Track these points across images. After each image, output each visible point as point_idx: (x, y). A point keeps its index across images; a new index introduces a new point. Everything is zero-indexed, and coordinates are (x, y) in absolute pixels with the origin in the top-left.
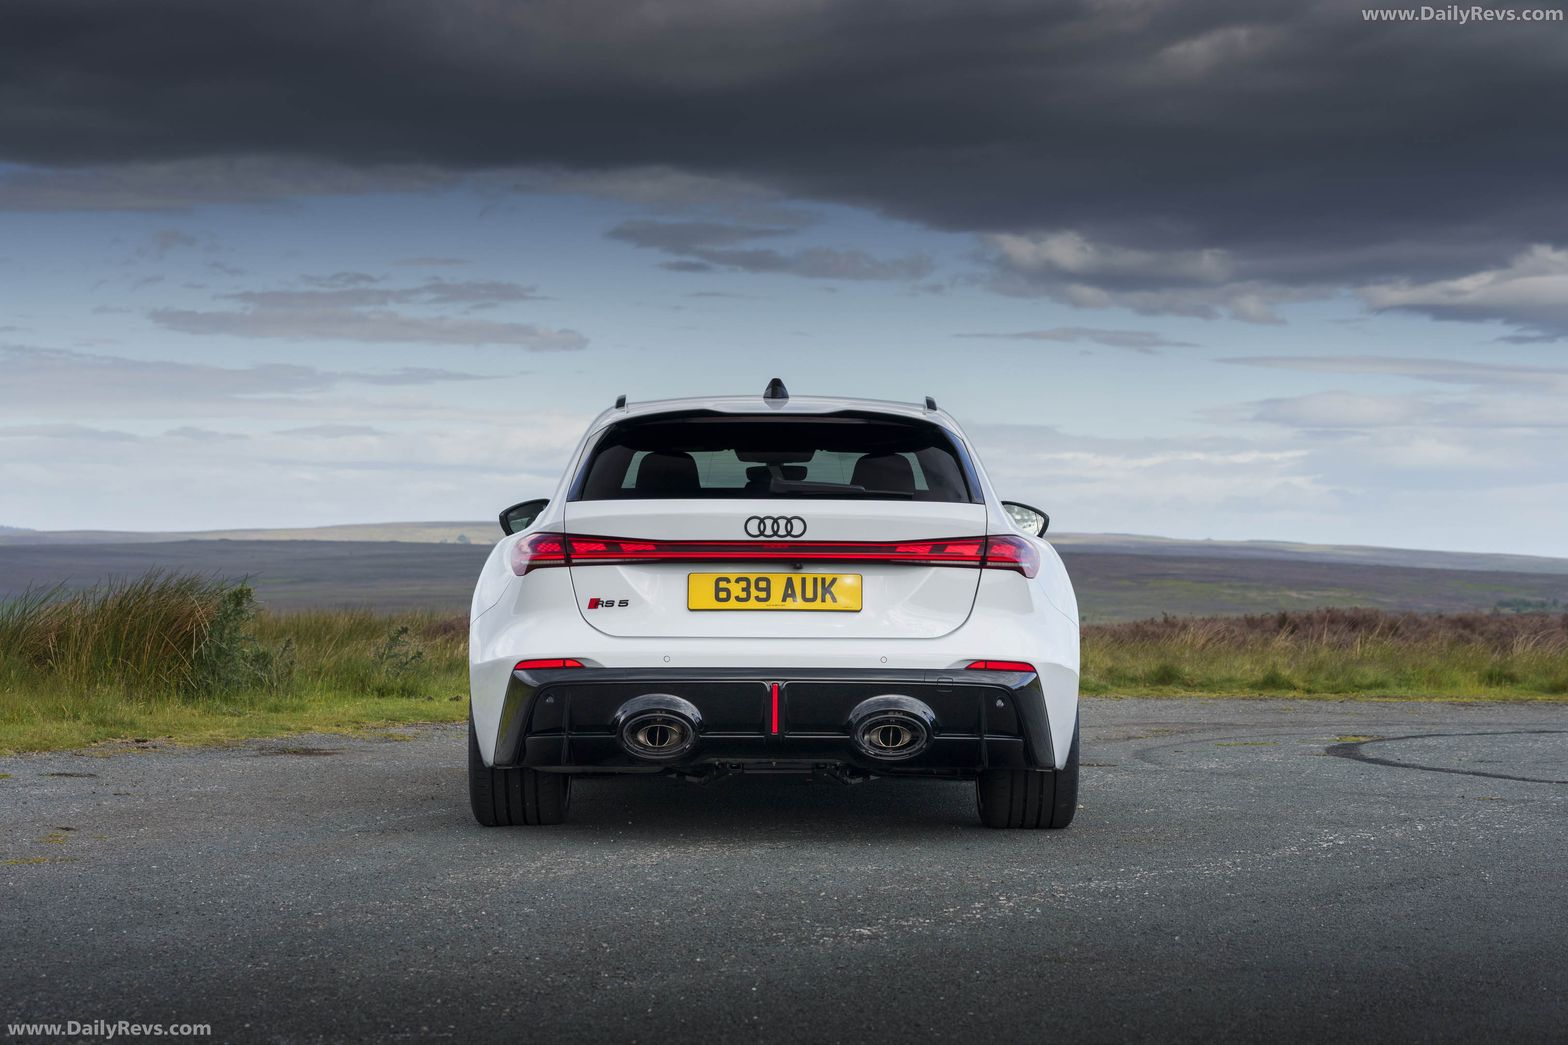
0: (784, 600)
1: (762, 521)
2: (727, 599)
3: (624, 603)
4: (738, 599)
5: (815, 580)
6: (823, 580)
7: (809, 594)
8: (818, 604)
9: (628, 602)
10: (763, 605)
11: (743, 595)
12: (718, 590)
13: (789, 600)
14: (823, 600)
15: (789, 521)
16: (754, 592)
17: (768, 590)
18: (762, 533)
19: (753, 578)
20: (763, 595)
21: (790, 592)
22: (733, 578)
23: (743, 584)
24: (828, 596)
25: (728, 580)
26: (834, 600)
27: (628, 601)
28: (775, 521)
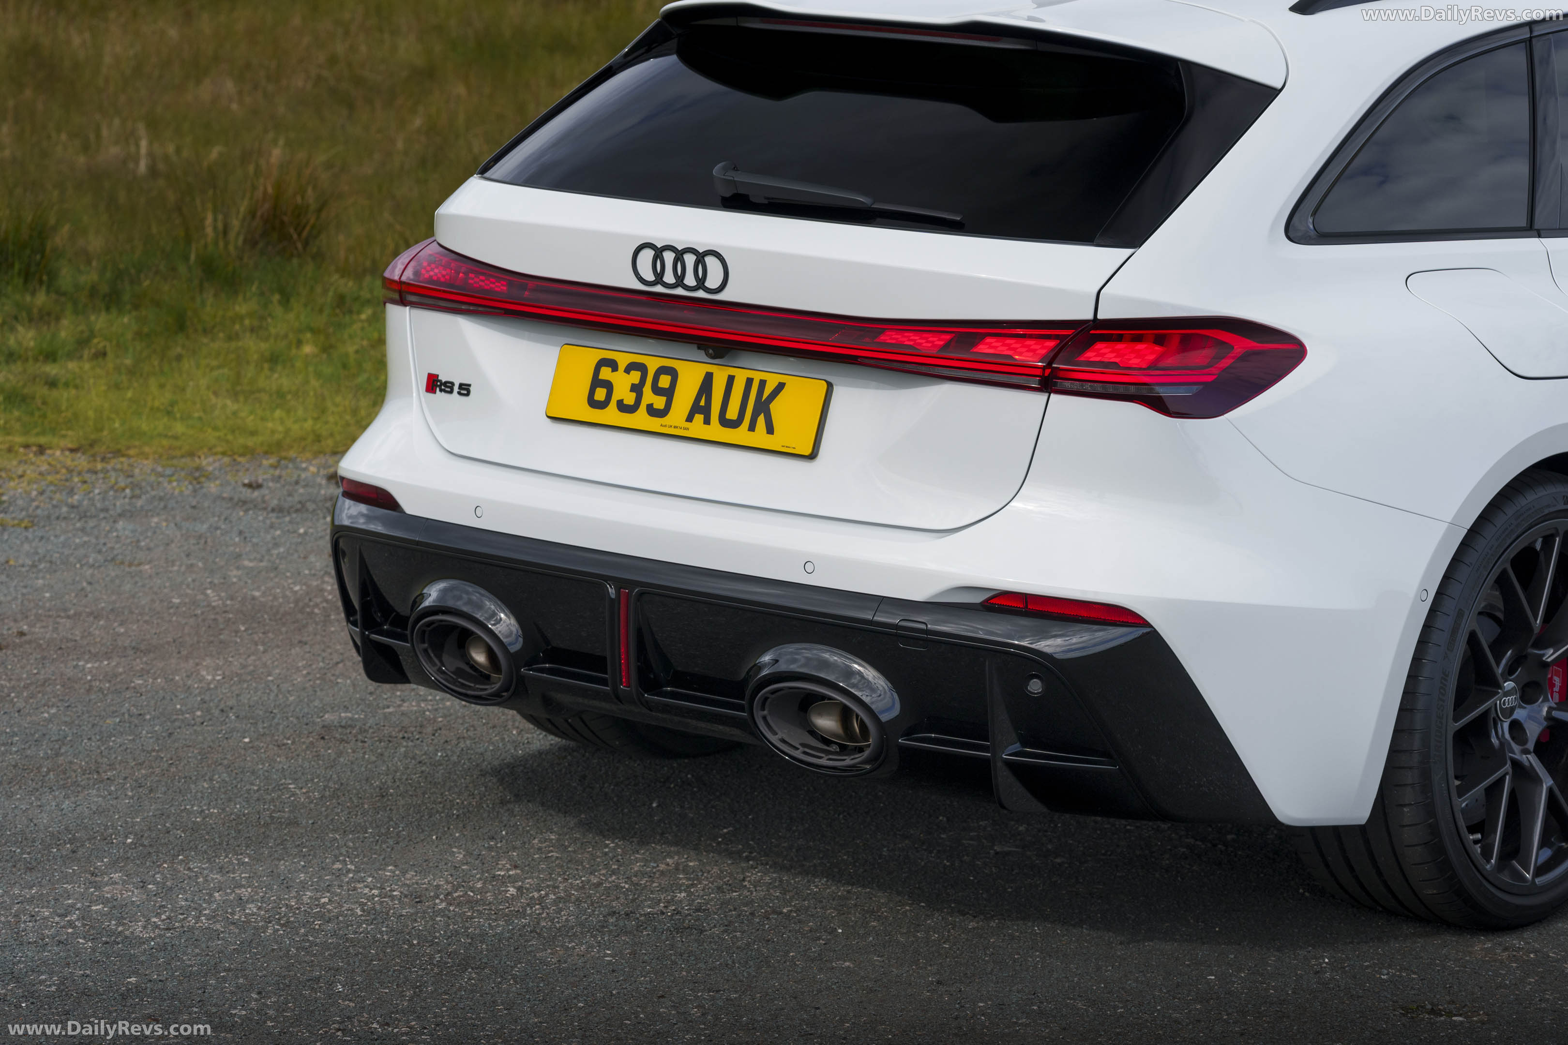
0: (690, 419)
1: (659, 252)
2: (602, 405)
3: (465, 390)
4: (622, 407)
5: (749, 381)
6: (763, 383)
7: (732, 413)
8: (740, 435)
9: (471, 389)
10: (654, 424)
11: (630, 399)
12: (597, 382)
13: (699, 418)
14: (752, 428)
15: (701, 258)
16: (649, 397)
17: (669, 393)
18: (659, 278)
19: (653, 364)
20: (659, 402)
21: (702, 403)
22: (622, 363)
23: (635, 376)
24: (761, 420)
25: (613, 365)
26: (770, 430)
27: (469, 385)
28: (679, 255)
